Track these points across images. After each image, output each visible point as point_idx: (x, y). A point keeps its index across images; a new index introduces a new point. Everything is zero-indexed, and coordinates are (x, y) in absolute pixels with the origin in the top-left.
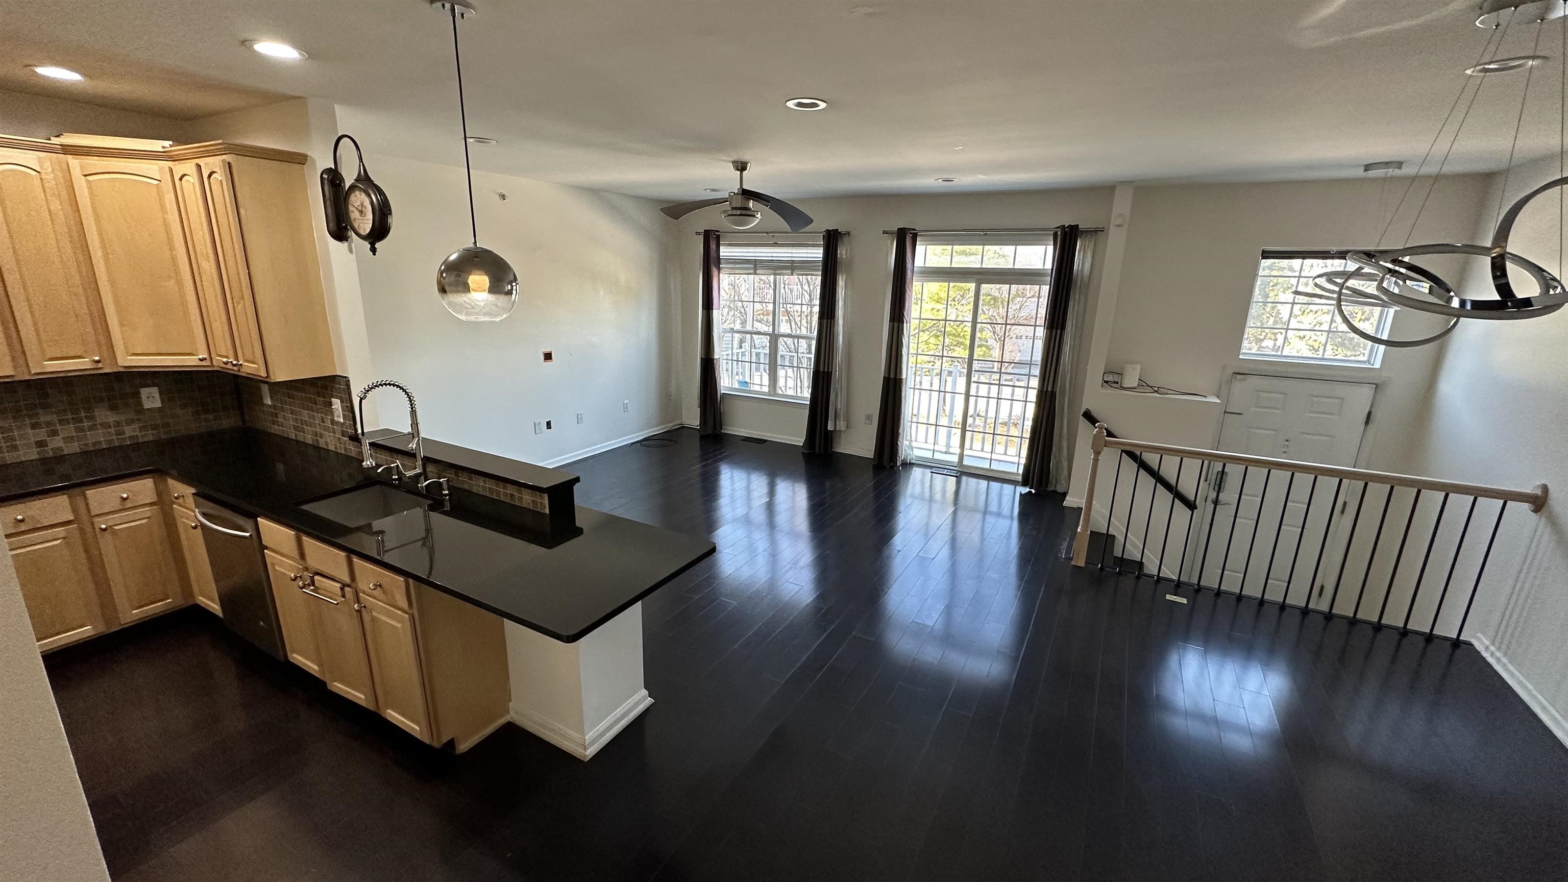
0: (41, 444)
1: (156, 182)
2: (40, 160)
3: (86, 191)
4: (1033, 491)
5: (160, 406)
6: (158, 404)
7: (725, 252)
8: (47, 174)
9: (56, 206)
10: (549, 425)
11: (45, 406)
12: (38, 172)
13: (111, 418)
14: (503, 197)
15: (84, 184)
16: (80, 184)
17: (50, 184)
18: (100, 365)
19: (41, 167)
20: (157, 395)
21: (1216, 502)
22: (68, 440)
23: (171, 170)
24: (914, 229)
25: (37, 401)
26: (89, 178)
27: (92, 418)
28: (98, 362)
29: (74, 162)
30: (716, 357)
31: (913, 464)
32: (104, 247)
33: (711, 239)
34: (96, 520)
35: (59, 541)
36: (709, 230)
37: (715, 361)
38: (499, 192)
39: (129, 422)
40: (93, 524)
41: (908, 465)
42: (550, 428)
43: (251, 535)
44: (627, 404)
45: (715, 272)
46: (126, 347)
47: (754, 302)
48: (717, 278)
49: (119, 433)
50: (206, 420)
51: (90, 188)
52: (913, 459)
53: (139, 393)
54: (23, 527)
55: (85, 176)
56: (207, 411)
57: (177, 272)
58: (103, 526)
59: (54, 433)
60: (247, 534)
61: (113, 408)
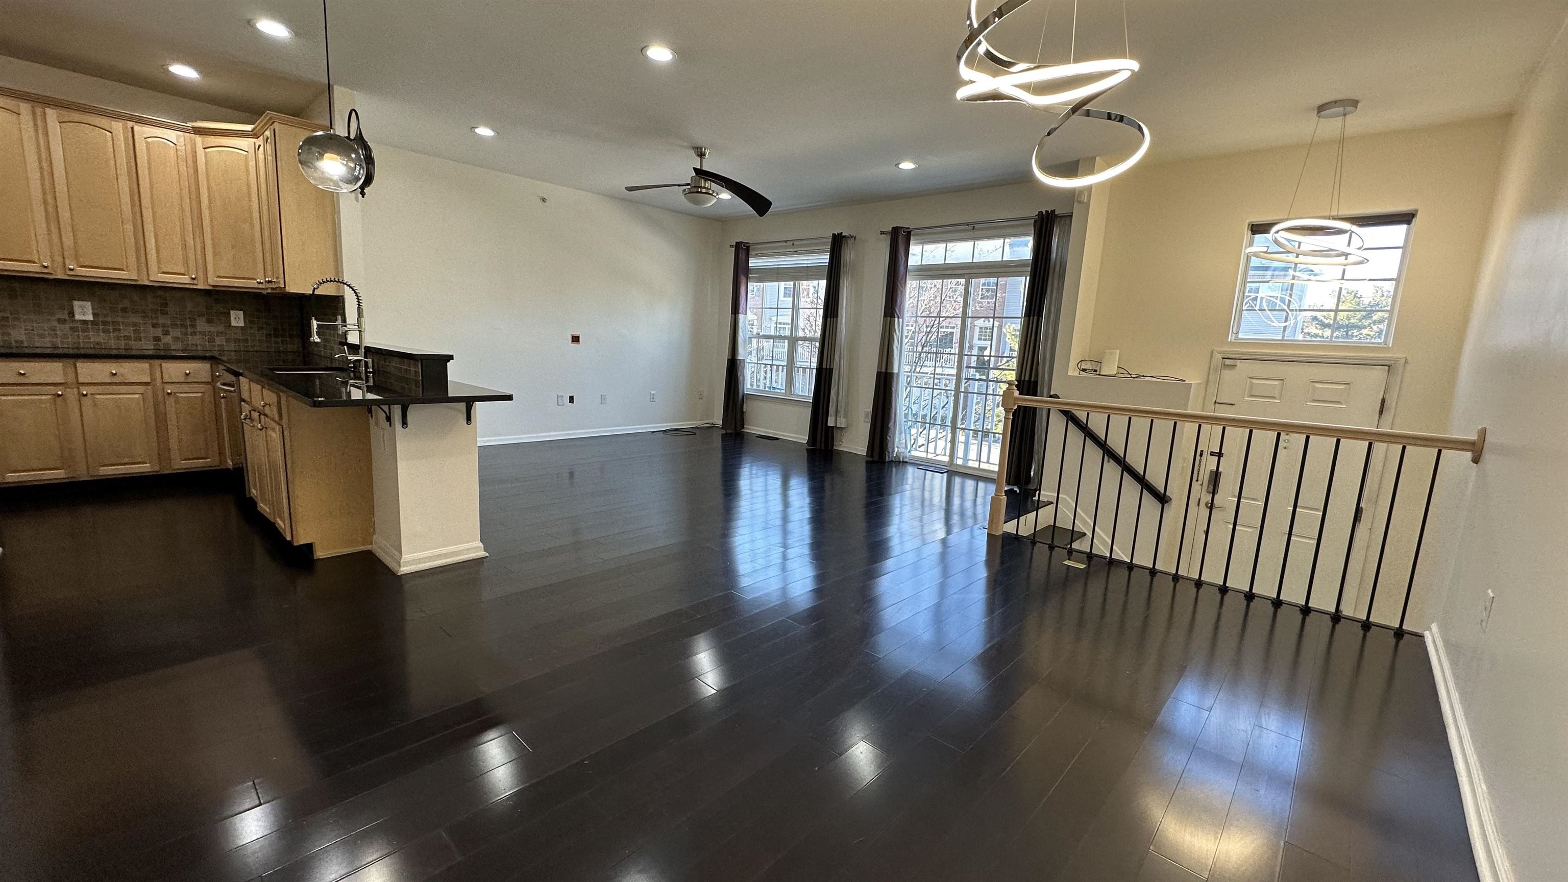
0: (157, 339)
1: (245, 153)
2: (178, 137)
3: (203, 157)
4: (1016, 489)
5: (243, 325)
6: (242, 324)
7: (753, 263)
8: (181, 146)
9: (183, 168)
10: (571, 399)
11: (164, 313)
12: (175, 144)
13: (207, 328)
14: (544, 200)
15: (203, 155)
16: (200, 153)
17: (182, 153)
18: (195, 282)
19: (178, 141)
20: (242, 317)
21: (1211, 507)
22: (176, 339)
23: (255, 143)
24: (909, 228)
25: (159, 308)
26: (207, 150)
27: (193, 326)
28: (194, 279)
29: (199, 139)
30: (740, 357)
31: (906, 462)
32: (210, 200)
33: (742, 251)
34: (166, 386)
35: (137, 396)
36: (739, 242)
37: (738, 362)
38: (541, 195)
39: (219, 334)
40: (163, 388)
41: (901, 463)
42: (573, 403)
43: (235, 390)
44: (654, 395)
45: (743, 280)
46: (215, 271)
47: (778, 308)
48: (746, 285)
49: (211, 340)
50: (276, 343)
51: (206, 157)
52: (906, 458)
53: (229, 313)
54: (115, 380)
55: (204, 148)
56: (276, 336)
57: (251, 218)
58: (169, 391)
59: (166, 333)
60: (233, 389)
61: (209, 321)
